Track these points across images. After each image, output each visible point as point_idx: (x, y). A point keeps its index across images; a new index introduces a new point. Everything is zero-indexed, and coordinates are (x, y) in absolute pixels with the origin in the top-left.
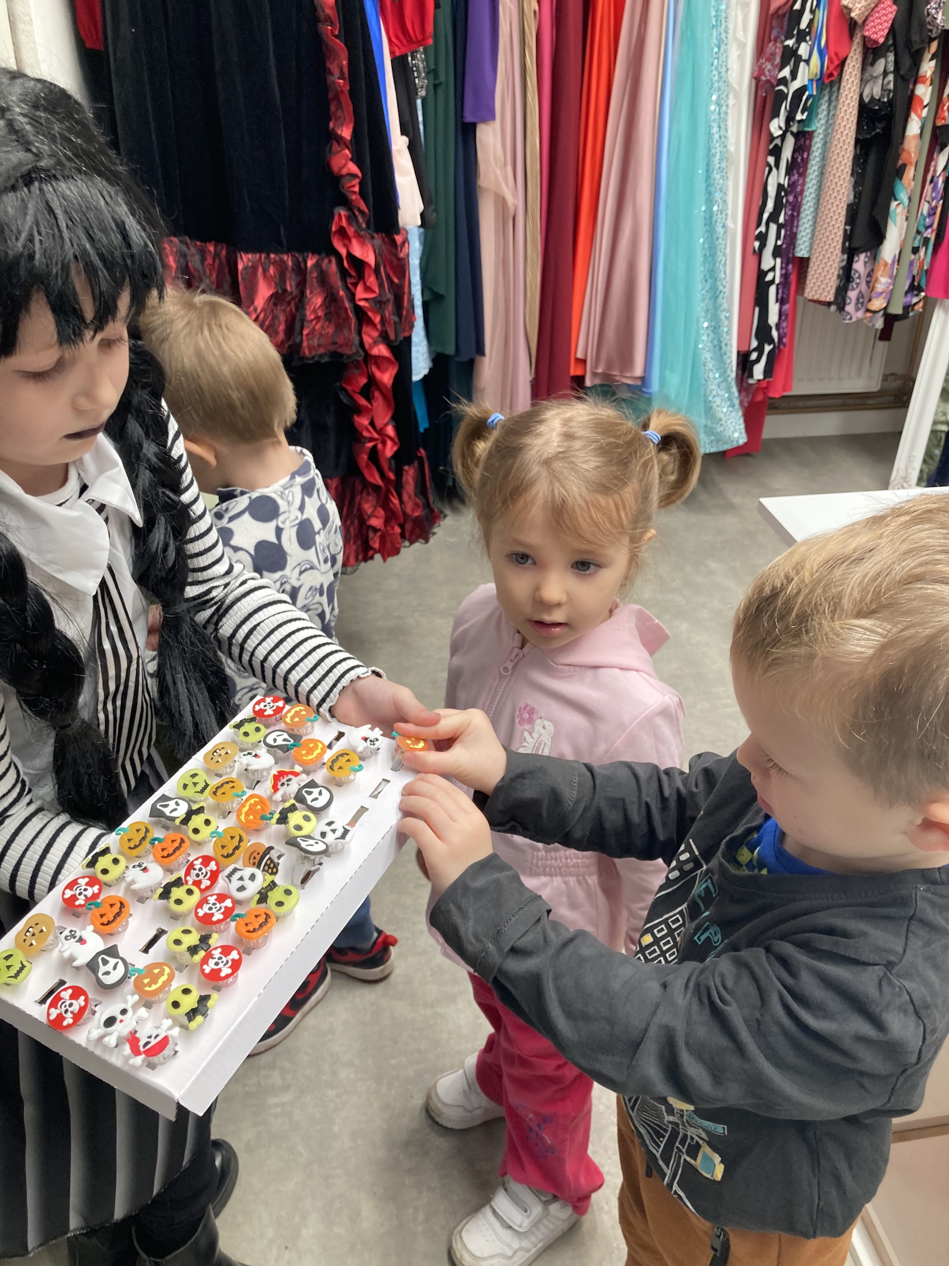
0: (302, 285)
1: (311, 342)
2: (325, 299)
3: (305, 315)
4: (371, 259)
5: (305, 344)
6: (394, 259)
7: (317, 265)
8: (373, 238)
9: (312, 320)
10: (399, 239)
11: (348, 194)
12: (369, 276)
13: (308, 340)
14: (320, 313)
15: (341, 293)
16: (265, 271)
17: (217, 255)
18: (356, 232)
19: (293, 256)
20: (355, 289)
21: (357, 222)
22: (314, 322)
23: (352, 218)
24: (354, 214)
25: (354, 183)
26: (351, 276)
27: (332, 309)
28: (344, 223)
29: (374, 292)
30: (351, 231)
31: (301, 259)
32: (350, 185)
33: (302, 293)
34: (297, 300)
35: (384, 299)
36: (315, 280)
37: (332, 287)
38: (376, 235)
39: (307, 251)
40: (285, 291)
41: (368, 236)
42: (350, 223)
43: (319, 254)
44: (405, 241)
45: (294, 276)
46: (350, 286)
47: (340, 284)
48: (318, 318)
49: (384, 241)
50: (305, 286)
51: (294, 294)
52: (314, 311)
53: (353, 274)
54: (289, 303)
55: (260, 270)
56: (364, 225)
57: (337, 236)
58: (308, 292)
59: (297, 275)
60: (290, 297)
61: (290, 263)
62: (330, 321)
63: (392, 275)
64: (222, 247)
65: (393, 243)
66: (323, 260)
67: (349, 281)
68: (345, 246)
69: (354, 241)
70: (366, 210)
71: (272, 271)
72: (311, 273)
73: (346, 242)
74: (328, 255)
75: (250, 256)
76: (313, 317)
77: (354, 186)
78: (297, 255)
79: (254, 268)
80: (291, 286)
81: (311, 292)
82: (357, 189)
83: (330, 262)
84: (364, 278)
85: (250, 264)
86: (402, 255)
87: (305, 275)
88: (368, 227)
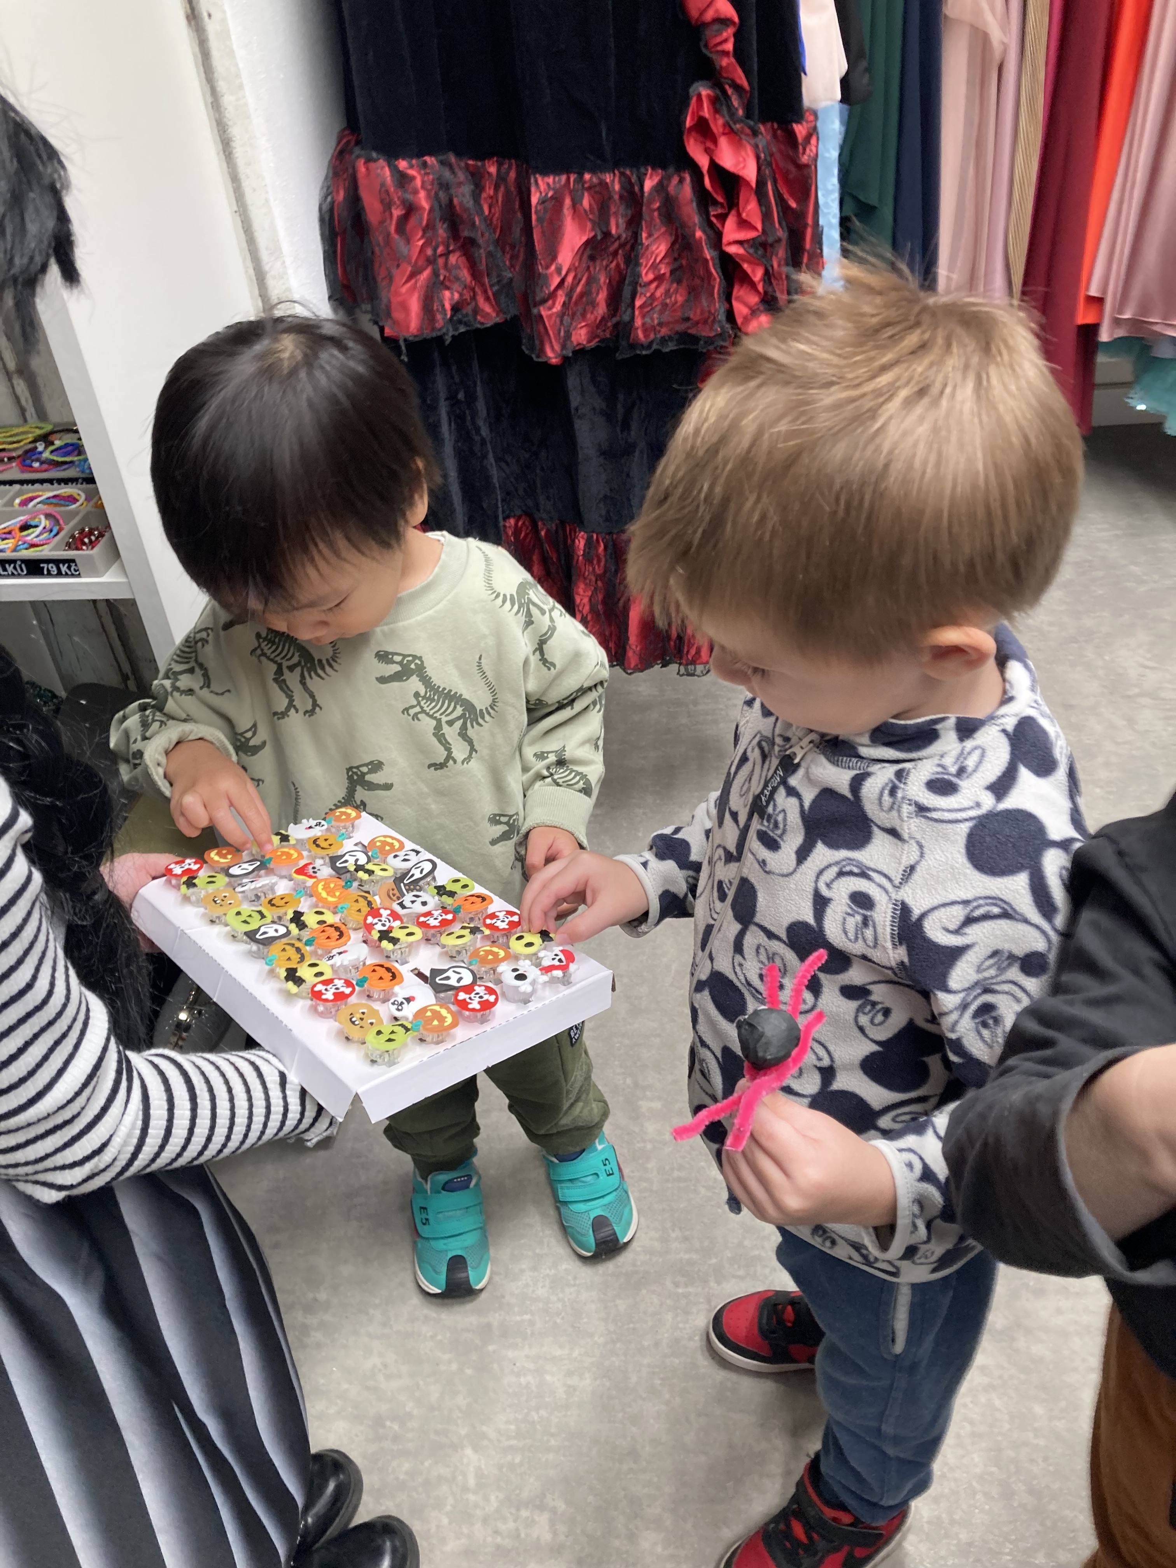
0: (634, 222)
1: (648, 320)
2: (673, 244)
3: (639, 276)
4: (750, 172)
5: (638, 322)
6: (792, 168)
7: (661, 188)
8: (755, 133)
9: (651, 282)
10: (800, 130)
11: (714, 57)
12: (747, 202)
13: (643, 317)
14: (664, 269)
15: (699, 234)
16: (574, 206)
17: (501, 179)
18: (726, 125)
19: (622, 174)
20: (723, 226)
21: (730, 106)
22: (654, 285)
23: (719, 101)
24: (724, 92)
25: (725, 35)
26: (715, 203)
27: (684, 262)
28: (706, 113)
29: (755, 228)
30: (717, 125)
31: (634, 179)
32: (718, 40)
33: (636, 236)
34: (628, 247)
35: (770, 240)
36: (656, 214)
37: (683, 225)
38: (762, 128)
39: (646, 163)
40: (607, 234)
41: (748, 131)
42: (716, 111)
43: (664, 168)
44: (813, 132)
45: (622, 209)
46: (714, 219)
47: (697, 219)
48: (659, 278)
49: (775, 136)
50: (639, 224)
51: (623, 239)
52: (654, 266)
53: (720, 199)
54: (615, 253)
55: (568, 202)
56: (741, 112)
57: (694, 134)
58: (644, 235)
59: (627, 207)
60: (616, 245)
61: (617, 187)
62: (679, 282)
63: (786, 196)
64: (510, 167)
65: (791, 138)
66: (669, 178)
67: (713, 212)
68: (707, 151)
69: (723, 142)
70: (745, 84)
71: (586, 203)
72: (650, 202)
73: (709, 144)
74: (679, 170)
75: (550, 180)
76: (651, 276)
77: (726, 41)
78: (628, 172)
79: (557, 201)
80: (617, 226)
81: (650, 235)
82: (729, 46)
83: (681, 181)
84: (737, 205)
85: (550, 194)
86: (805, 159)
87: (642, 205)
88: (748, 115)
